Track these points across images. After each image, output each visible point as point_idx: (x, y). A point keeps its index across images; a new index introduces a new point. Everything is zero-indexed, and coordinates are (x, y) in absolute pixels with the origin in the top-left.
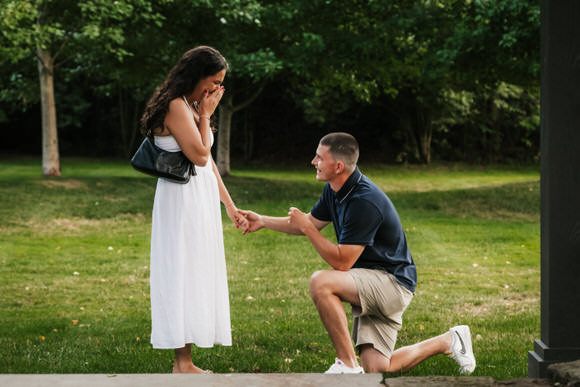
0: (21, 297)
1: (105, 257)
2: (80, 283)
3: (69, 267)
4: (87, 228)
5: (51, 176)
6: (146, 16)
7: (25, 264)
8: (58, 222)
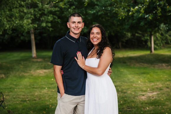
0: (35, 97)
1: (52, 82)
2: (48, 91)
3: (44, 86)
4: (45, 73)
5: (34, 58)
6: (56, 20)
7: (33, 85)
8: (38, 71)
